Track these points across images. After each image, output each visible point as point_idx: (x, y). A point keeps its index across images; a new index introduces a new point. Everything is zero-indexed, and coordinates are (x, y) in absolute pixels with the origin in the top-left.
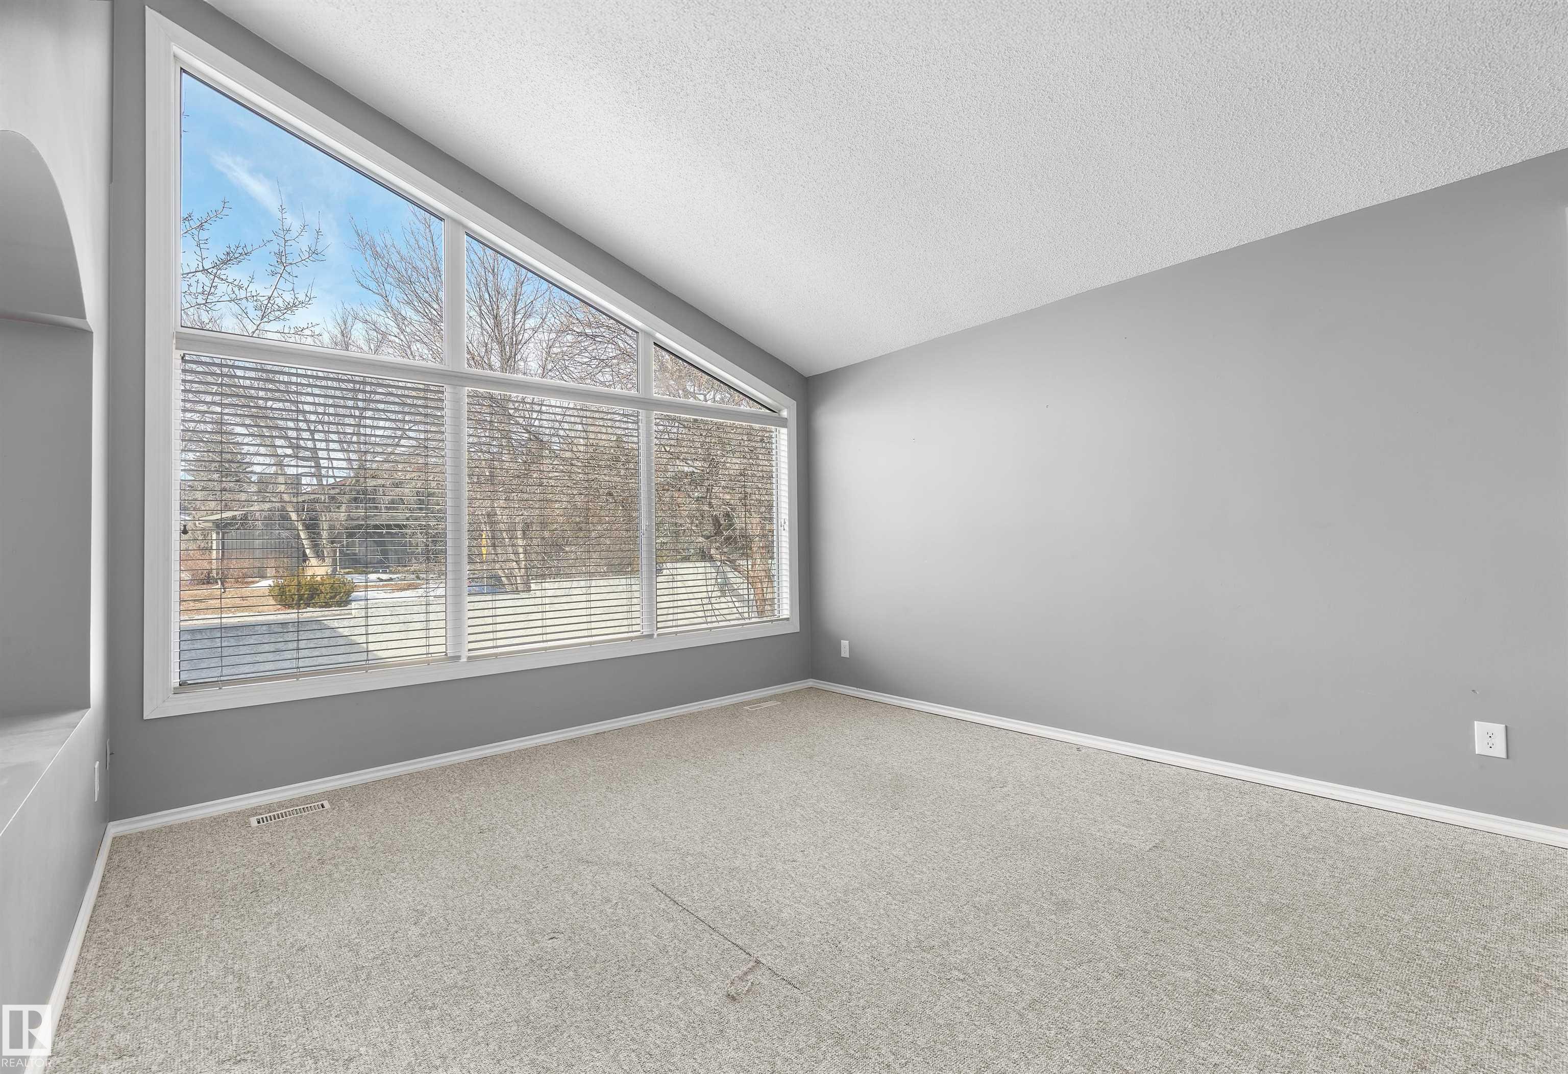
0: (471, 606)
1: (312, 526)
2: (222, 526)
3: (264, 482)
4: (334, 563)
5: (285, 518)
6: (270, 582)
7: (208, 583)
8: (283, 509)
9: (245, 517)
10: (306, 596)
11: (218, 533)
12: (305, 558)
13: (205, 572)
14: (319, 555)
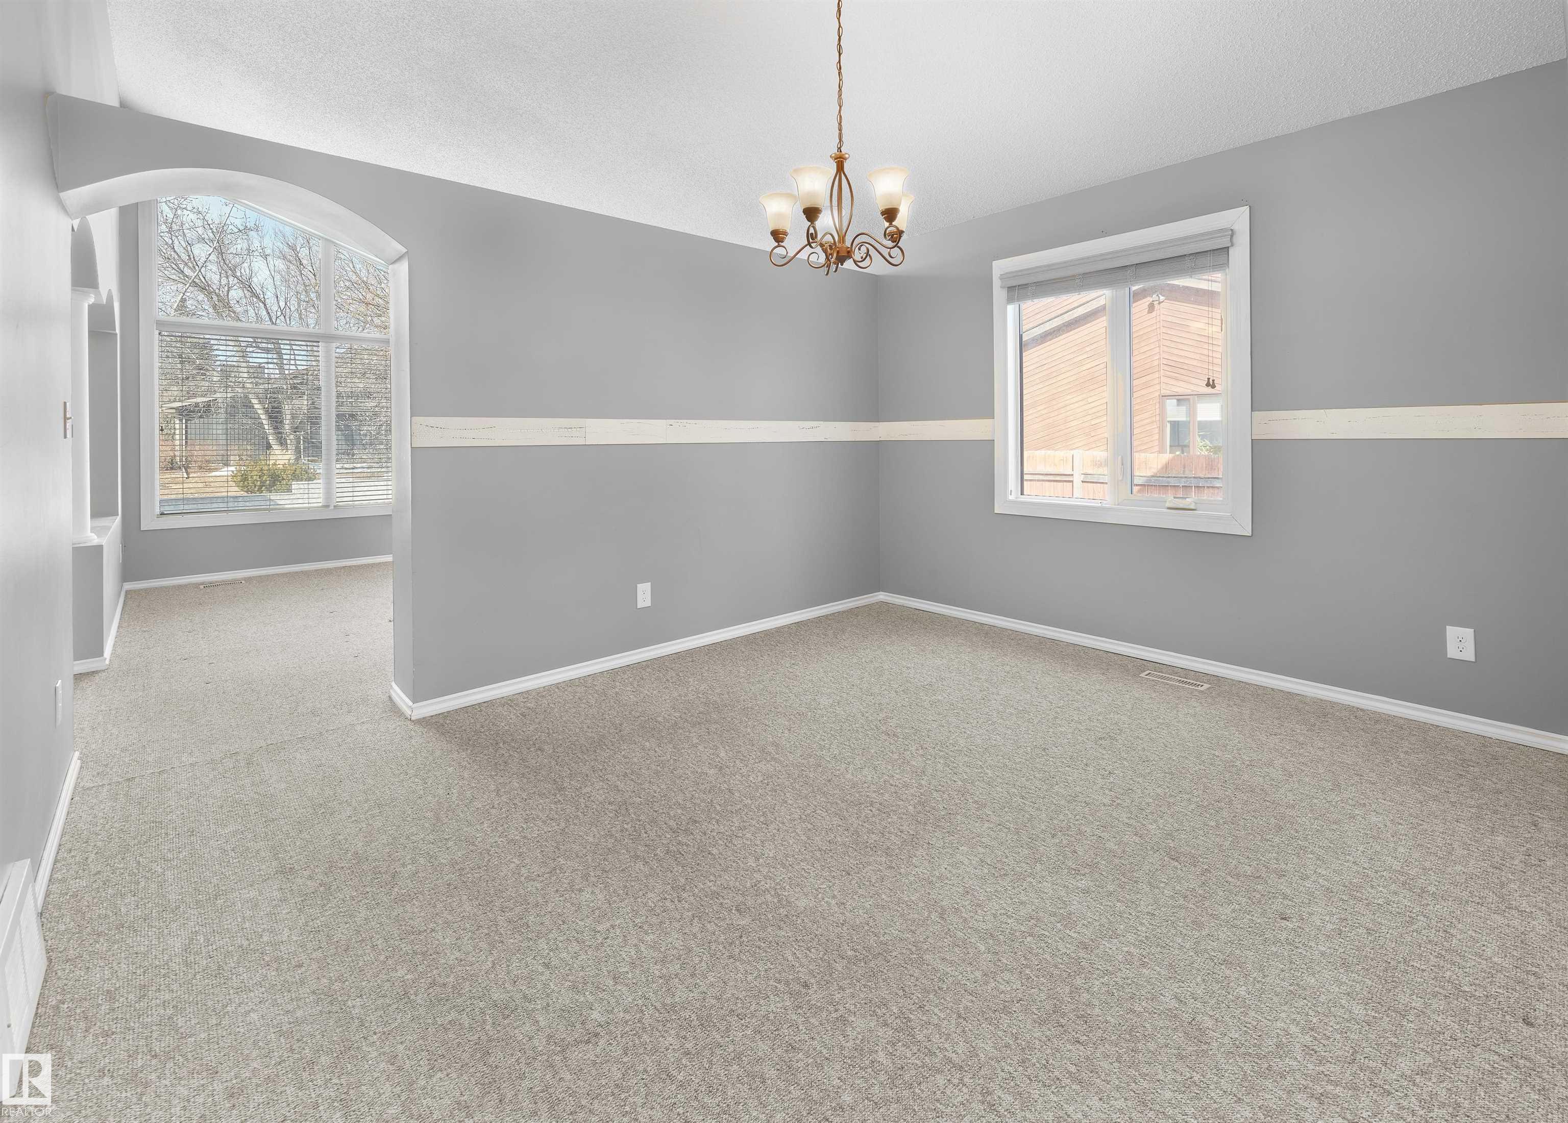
0: (338, 480)
1: (275, 415)
2: (185, 413)
3: (226, 372)
4: (298, 450)
5: (249, 406)
6: (233, 468)
7: (172, 469)
8: (246, 397)
9: (208, 405)
10: (268, 482)
11: (181, 420)
12: (269, 447)
13: (169, 458)
14: (282, 442)
